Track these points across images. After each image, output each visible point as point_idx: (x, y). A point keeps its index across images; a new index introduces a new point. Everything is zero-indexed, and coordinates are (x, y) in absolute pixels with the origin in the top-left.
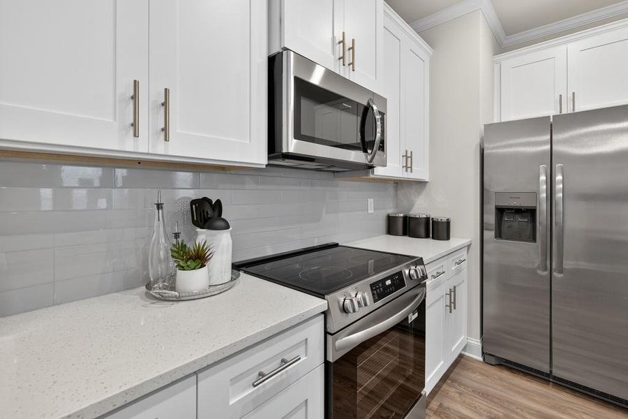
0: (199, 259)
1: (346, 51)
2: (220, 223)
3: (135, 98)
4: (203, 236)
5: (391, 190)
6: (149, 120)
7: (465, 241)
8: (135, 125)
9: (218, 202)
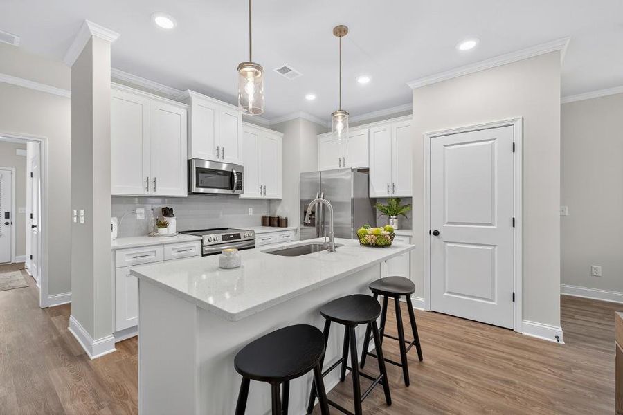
0: (165, 225)
1: (220, 151)
2: (171, 215)
3: (147, 181)
4: (166, 219)
5: (266, 203)
6: (151, 186)
7: (295, 228)
8: (148, 188)
9: (172, 209)
